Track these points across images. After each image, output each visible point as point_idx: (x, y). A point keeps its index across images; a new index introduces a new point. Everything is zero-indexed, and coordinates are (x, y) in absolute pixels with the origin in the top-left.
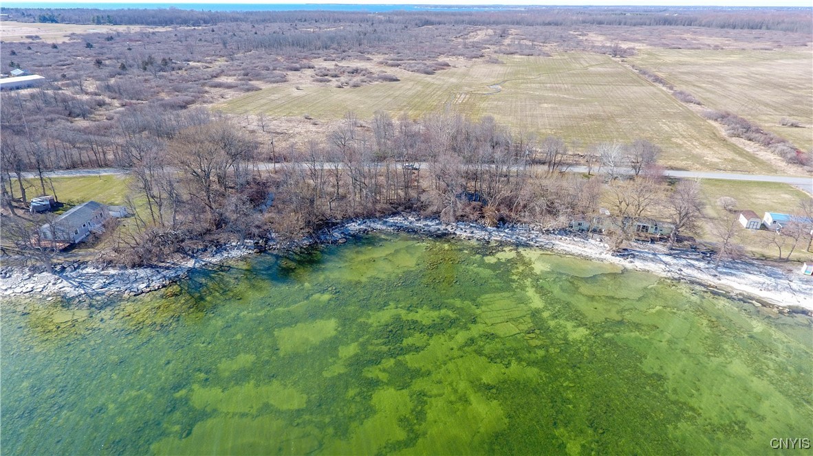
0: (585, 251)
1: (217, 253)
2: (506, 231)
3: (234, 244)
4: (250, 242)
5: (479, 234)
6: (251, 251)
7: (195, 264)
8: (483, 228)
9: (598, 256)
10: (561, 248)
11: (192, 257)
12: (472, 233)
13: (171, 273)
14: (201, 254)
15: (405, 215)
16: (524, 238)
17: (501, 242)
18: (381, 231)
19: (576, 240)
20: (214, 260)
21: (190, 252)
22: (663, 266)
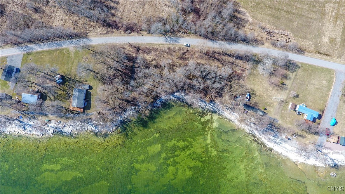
0: (231, 118)
2: (211, 104)
5: (203, 105)
8: (205, 102)
9: (234, 121)
10: (225, 115)
12: (201, 104)
15: (180, 92)
16: (216, 109)
17: (208, 109)
18: (172, 100)
19: (231, 112)
22: (249, 128)
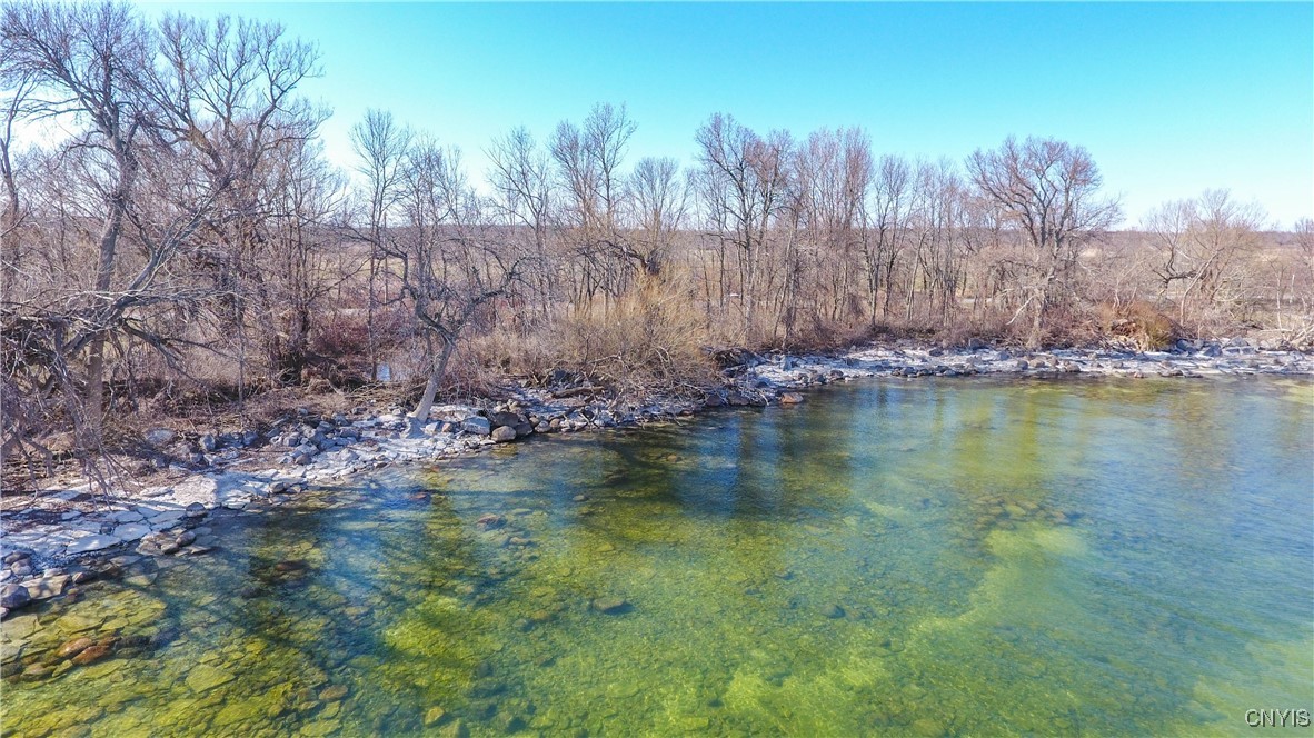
1: (320, 450)
3: (389, 418)
4: (458, 412)
6: (476, 439)
7: (217, 492)
11: (200, 467)
13: (83, 538)
14: (240, 456)
20: (318, 474)
21: (182, 449)
